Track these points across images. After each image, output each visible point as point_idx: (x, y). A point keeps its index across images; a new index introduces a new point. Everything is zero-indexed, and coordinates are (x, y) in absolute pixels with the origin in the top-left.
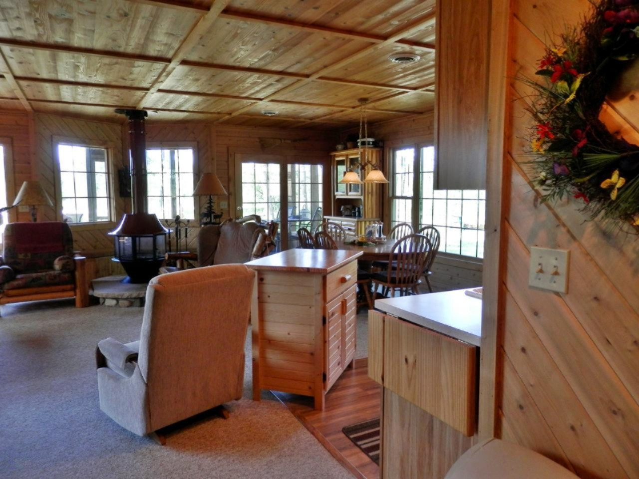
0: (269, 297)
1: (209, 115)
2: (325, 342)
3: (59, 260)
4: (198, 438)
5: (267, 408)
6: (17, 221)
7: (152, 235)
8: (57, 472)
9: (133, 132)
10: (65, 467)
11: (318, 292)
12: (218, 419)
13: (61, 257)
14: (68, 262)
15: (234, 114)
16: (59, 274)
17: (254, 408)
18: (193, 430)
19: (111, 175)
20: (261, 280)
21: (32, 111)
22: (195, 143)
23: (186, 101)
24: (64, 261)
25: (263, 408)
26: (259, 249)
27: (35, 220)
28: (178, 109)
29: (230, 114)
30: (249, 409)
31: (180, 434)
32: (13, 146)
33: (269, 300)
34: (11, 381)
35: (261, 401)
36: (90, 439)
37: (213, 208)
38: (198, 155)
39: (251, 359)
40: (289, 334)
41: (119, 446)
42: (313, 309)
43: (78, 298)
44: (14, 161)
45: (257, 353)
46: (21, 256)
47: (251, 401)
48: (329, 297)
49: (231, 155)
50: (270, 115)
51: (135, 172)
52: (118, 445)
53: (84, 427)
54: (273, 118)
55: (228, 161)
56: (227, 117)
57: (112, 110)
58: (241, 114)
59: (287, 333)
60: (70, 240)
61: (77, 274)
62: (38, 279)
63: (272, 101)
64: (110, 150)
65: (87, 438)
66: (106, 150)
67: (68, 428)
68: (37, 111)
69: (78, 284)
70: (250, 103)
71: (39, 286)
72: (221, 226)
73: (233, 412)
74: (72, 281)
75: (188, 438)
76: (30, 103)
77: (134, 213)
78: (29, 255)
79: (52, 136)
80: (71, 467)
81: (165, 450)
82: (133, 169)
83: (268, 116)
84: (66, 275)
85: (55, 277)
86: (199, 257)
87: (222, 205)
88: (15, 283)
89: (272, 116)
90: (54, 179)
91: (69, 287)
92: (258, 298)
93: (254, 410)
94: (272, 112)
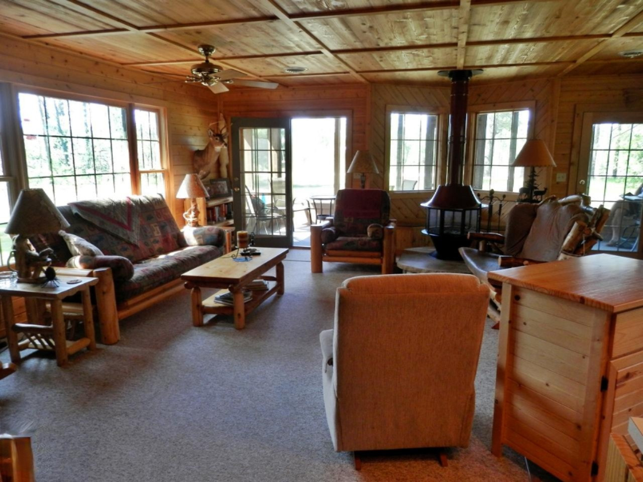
0: (525, 324)
1: (548, 67)
2: (602, 417)
3: (371, 227)
4: (397, 479)
5: (504, 474)
6: (352, 187)
7: (462, 210)
8: (256, 455)
9: (454, 95)
10: (265, 452)
11: (597, 338)
12: (433, 462)
13: (373, 224)
14: (377, 230)
15: (581, 61)
16: (369, 241)
17: (486, 466)
18: (398, 464)
19: (439, 143)
20: (516, 299)
21: (368, 83)
22: (533, 103)
23: (508, 52)
24: (375, 229)
25: (497, 471)
26: (571, 243)
27: (363, 187)
28: (503, 63)
29: (574, 61)
30: (478, 465)
31: (382, 464)
32: (353, 117)
33: (522, 327)
34: (289, 339)
35: (502, 458)
36: (302, 429)
37: (535, 182)
38: (536, 116)
39: (493, 400)
40: (547, 385)
41: (319, 450)
42: (587, 360)
43: (384, 266)
44: (353, 131)
45: (502, 395)
46: (346, 220)
47: (488, 452)
48: (616, 352)
49: (578, 114)
50: (632, 56)
51: (452, 140)
52: (321, 447)
53: (307, 412)
54: (639, 60)
55: (573, 123)
56: (571, 67)
57: (435, 73)
58: (588, 60)
59: (545, 382)
60: (387, 208)
61: (385, 243)
62: (352, 242)
63: (627, 35)
64: (441, 116)
65: (301, 426)
66: (437, 117)
67: (294, 407)
68: (373, 82)
69: (385, 252)
70: (596, 43)
71: (353, 250)
72: (539, 206)
73: (457, 459)
74: (380, 249)
75: (387, 473)
76: (361, 75)
77: (448, 184)
78: (352, 219)
79: (385, 106)
80: (269, 455)
81: (355, 478)
82: (451, 137)
83: (629, 58)
84: (375, 243)
85: (365, 243)
86: (506, 240)
87: (559, 178)
88: (334, 244)
89: (635, 58)
90: (385, 147)
91: (376, 254)
92: (510, 322)
93: (485, 468)
94: (636, 51)
